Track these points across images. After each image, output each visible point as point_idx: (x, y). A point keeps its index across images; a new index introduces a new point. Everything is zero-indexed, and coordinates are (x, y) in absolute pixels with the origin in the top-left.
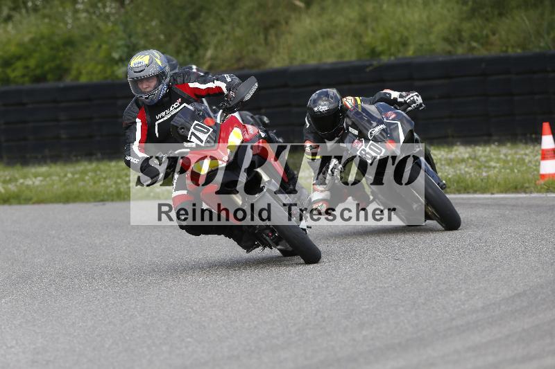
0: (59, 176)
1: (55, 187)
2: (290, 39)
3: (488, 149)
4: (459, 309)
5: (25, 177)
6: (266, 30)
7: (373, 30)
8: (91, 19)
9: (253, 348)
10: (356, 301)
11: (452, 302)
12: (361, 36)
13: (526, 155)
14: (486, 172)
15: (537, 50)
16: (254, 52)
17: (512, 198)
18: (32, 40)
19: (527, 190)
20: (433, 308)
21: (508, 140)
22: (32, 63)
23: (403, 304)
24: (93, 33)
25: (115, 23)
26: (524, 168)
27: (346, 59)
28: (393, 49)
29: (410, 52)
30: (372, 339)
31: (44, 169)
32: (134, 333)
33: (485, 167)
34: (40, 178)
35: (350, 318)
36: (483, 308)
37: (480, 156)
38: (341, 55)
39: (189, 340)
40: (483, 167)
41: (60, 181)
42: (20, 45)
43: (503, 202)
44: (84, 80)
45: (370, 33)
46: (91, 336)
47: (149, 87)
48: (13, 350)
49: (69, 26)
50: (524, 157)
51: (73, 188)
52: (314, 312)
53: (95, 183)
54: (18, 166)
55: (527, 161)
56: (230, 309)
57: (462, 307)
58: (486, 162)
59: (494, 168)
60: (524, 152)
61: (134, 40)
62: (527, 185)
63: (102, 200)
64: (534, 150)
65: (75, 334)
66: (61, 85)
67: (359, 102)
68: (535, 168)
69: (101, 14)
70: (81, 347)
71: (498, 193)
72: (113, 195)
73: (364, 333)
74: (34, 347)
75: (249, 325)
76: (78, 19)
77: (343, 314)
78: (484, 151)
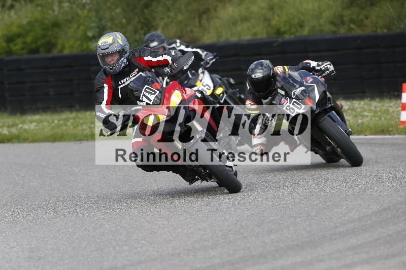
0: (48, 122)
1: (46, 130)
2: (218, 23)
3: (362, 103)
4: (341, 220)
5: (23, 123)
6: (200, 16)
7: (278, 16)
8: (72, 8)
9: (190, 248)
10: (266, 214)
11: (336, 215)
12: (269, 20)
13: (390, 107)
14: (361, 119)
15: (399, 30)
16: (192, 31)
17: (380, 139)
18: (29, 23)
19: (391, 133)
20: (322, 218)
21: (377, 96)
22: (29, 39)
23: (300, 216)
24: (73, 18)
25: (89, 10)
26: (389, 116)
27: (259, 37)
28: (293, 30)
29: (305, 32)
30: (277, 242)
31: (37, 117)
32: (103, 237)
33: (360, 116)
34: (34, 124)
35: (261, 226)
36: (359, 219)
37: (357, 108)
38: (255, 34)
39: (143, 242)
40: (359, 116)
41: (49, 126)
42: (20, 26)
43: (373, 142)
44: (66, 52)
45: (276, 17)
46: (71, 239)
47: (113, 60)
48: (14, 249)
49: (56, 13)
50: (389, 108)
51: (59, 131)
52: (235, 222)
53: (75, 127)
54: (18, 115)
55: (391, 111)
56: (173, 220)
57: (344, 218)
58: (361, 112)
59: (367, 116)
60: (389, 105)
61: (103, 23)
62: (391, 129)
63: (80, 140)
64: (396, 103)
65: (60, 238)
66: (50, 55)
67: (287, 70)
68: (397, 116)
69: (79, 4)
70: (64, 247)
71: (370, 134)
72: (87, 136)
73: (272, 237)
74: (30, 247)
75: (187, 232)
76: (63, 7)
77: (256, 223)
78: (359, 104)
